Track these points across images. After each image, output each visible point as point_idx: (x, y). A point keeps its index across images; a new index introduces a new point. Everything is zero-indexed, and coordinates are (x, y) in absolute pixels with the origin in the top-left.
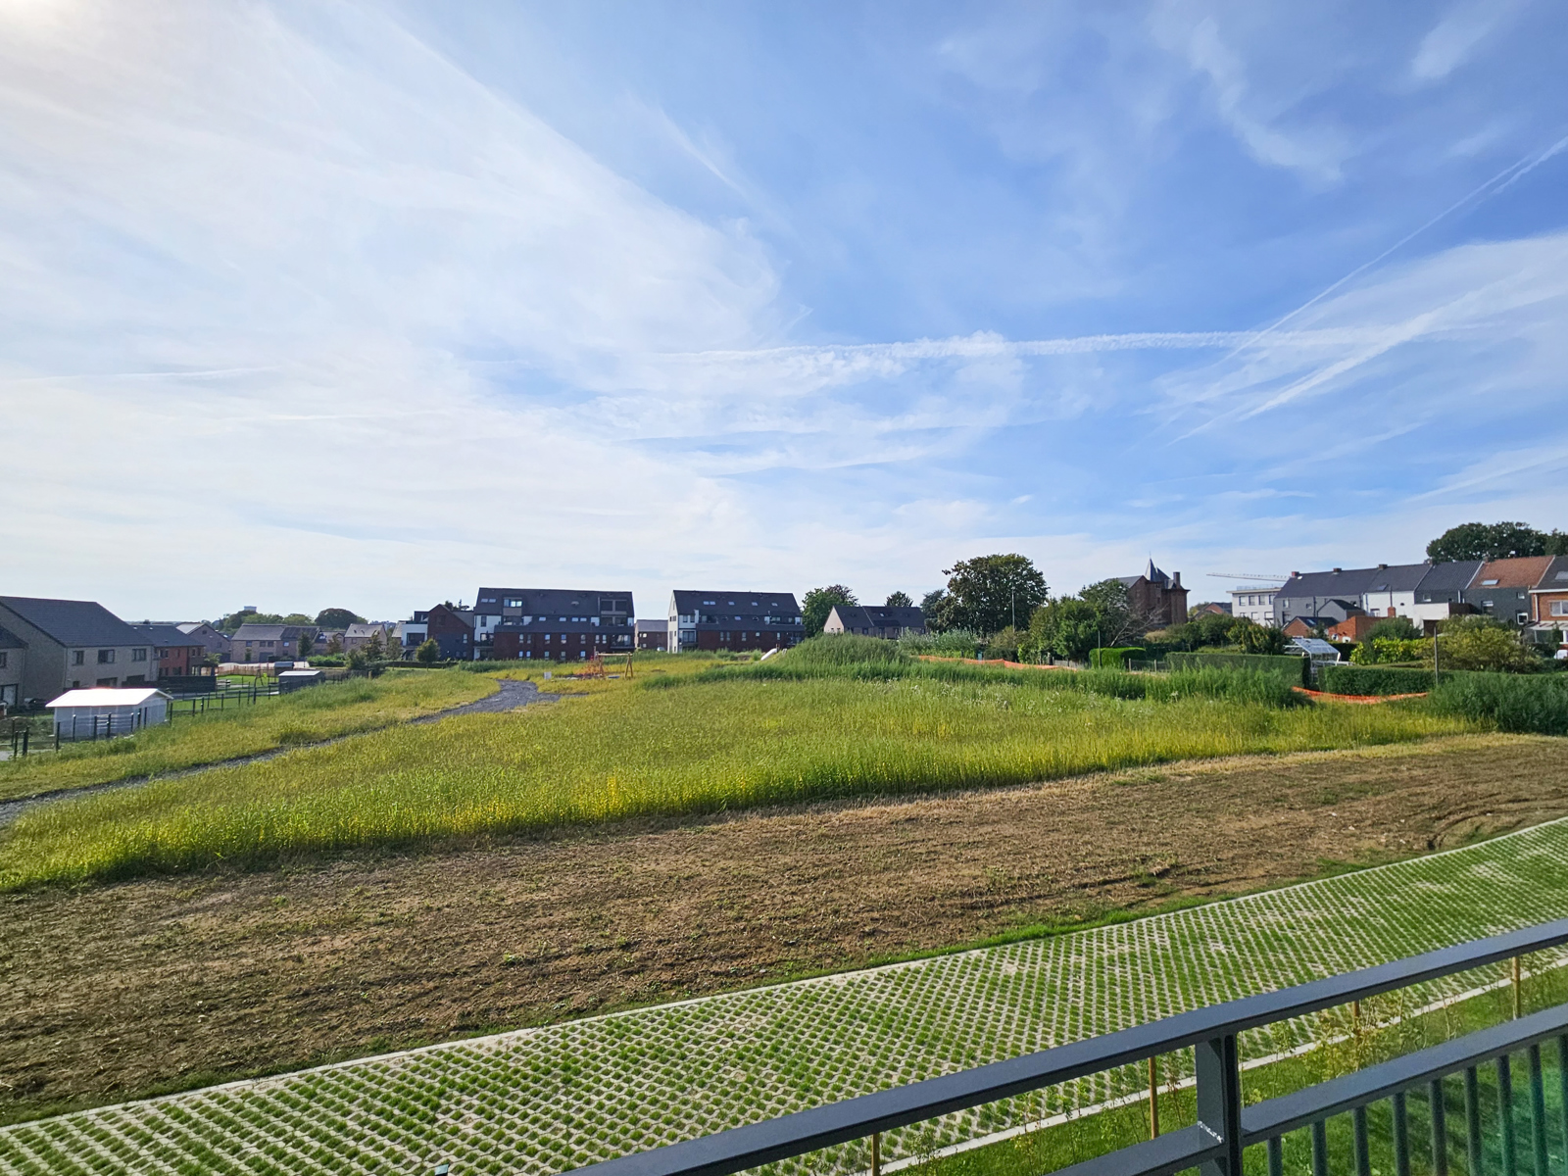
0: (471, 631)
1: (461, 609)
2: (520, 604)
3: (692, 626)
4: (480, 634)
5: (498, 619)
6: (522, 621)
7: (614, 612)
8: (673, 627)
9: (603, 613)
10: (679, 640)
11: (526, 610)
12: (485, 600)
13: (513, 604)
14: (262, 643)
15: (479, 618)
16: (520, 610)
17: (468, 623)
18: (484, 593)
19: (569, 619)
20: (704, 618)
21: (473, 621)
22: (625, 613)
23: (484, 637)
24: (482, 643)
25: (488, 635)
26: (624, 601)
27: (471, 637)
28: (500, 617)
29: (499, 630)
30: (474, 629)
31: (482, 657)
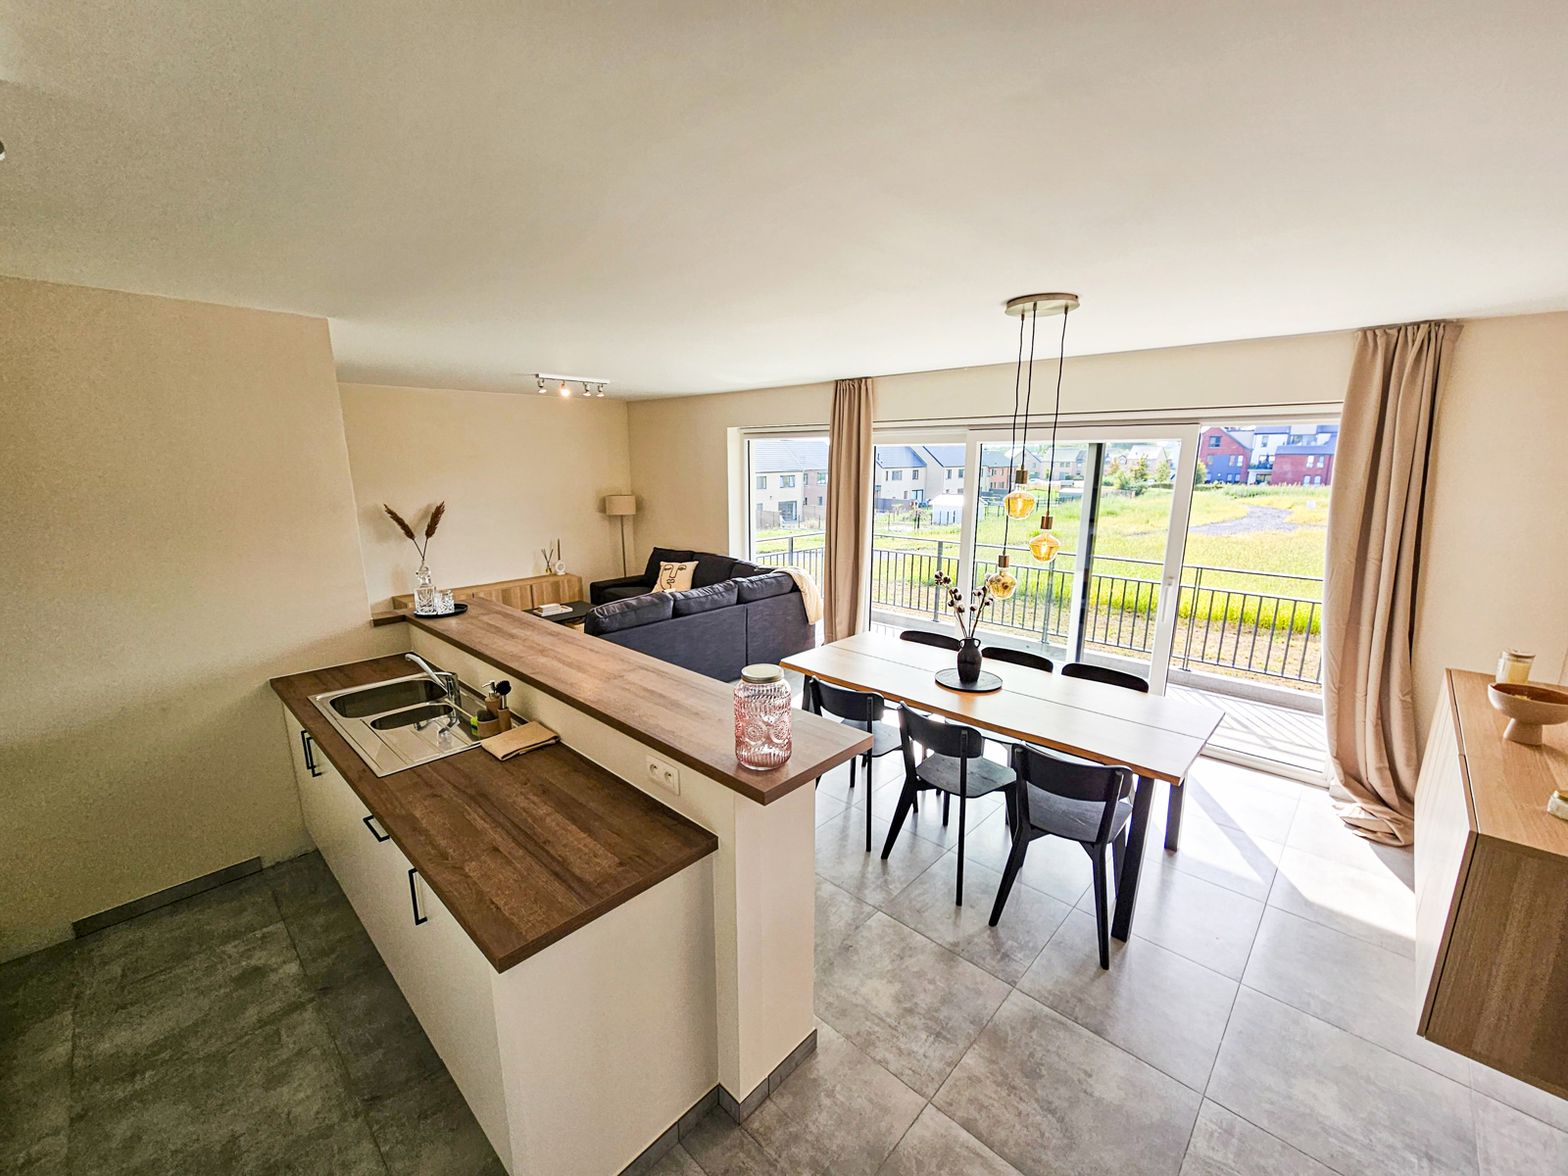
0: (1248, 453)
4: (1258, 455)
5: (1283, 438)
14: (1062, 464)
17: (1245, 443)
21: (1252, 441)
23: (1263, 459)
24: (1261, 465)
25: (1268, 456)
27: (1247, 459)
28: (1286, 436)
29: (1282, 452)
30: (1251, 450)
31: (1258, 482)
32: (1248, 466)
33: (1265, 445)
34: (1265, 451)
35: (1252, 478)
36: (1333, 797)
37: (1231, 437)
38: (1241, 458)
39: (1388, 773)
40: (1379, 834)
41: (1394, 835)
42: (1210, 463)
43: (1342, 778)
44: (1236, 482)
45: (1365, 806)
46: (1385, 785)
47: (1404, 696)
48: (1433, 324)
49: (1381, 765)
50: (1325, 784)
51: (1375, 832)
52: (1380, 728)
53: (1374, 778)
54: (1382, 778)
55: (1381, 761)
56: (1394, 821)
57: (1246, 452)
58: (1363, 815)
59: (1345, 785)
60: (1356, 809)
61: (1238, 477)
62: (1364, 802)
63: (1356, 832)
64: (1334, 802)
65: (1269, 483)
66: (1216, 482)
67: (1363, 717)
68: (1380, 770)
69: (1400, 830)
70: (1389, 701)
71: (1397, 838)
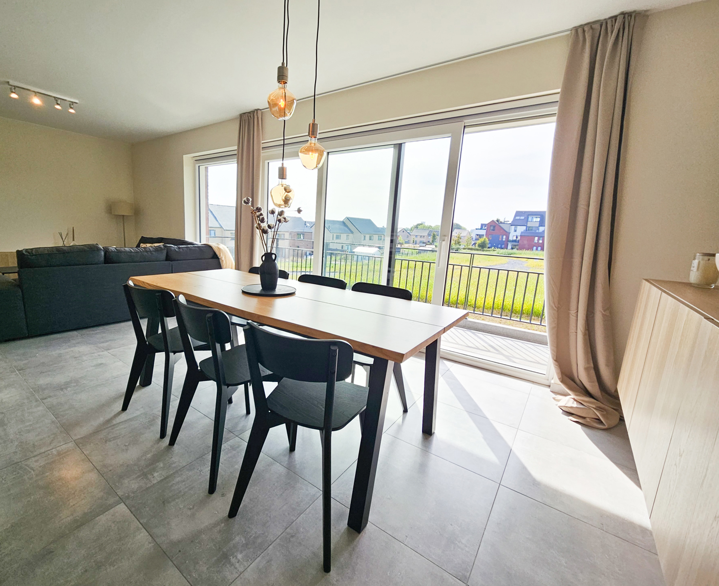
1: (504, 223)
2: (538, 219)
4: (513, 236)
11: (542, 223)
12: (518, 218)
13: (535, 220)
14: (421, 237)
15: (513, 227)
16: (538, 224)
17: (507, 230)
18: (518, 213)
21: (510, 229)
23: (515, 238)
24: (513, 241)
27: (508, 237)
28: (525, 227)
29: (523, 234)
30: (509, 233)
31: (512, 249)
32: (508, 240)
33: (515, 231)
34: (515, 234)
35: (510, 247)
36: (552, 392)
37: (500, 226)
38: (504, 237)
39: (593, 372)
40: (588, 420)
41: (599, 419)
42: (490, 239)
43: (560, 376)
44: (502, 248)
45: (576, 398)
46: (591, 381)
47: (605, 311)
48: (627, 16)
49: (588, 365)
50: (547, 383)
51: (584, 418)
52: (587, 337)
53: (583, 375)
54: (589, 375)
55: (588, 363)
56: (599, 409)
57: (507, 234)
58: (575, 405)
59: (562, 382)
60: (570, 400)
61: (503, 245)
62: (576, 395)
63: (571, 418)
64: (554, 396)
65: (517, 249)
66: (493, 248)
67: (575, 328)
68: (587, 369)
69: (603, 415)
70: (593, 317)
71: (601, 422)
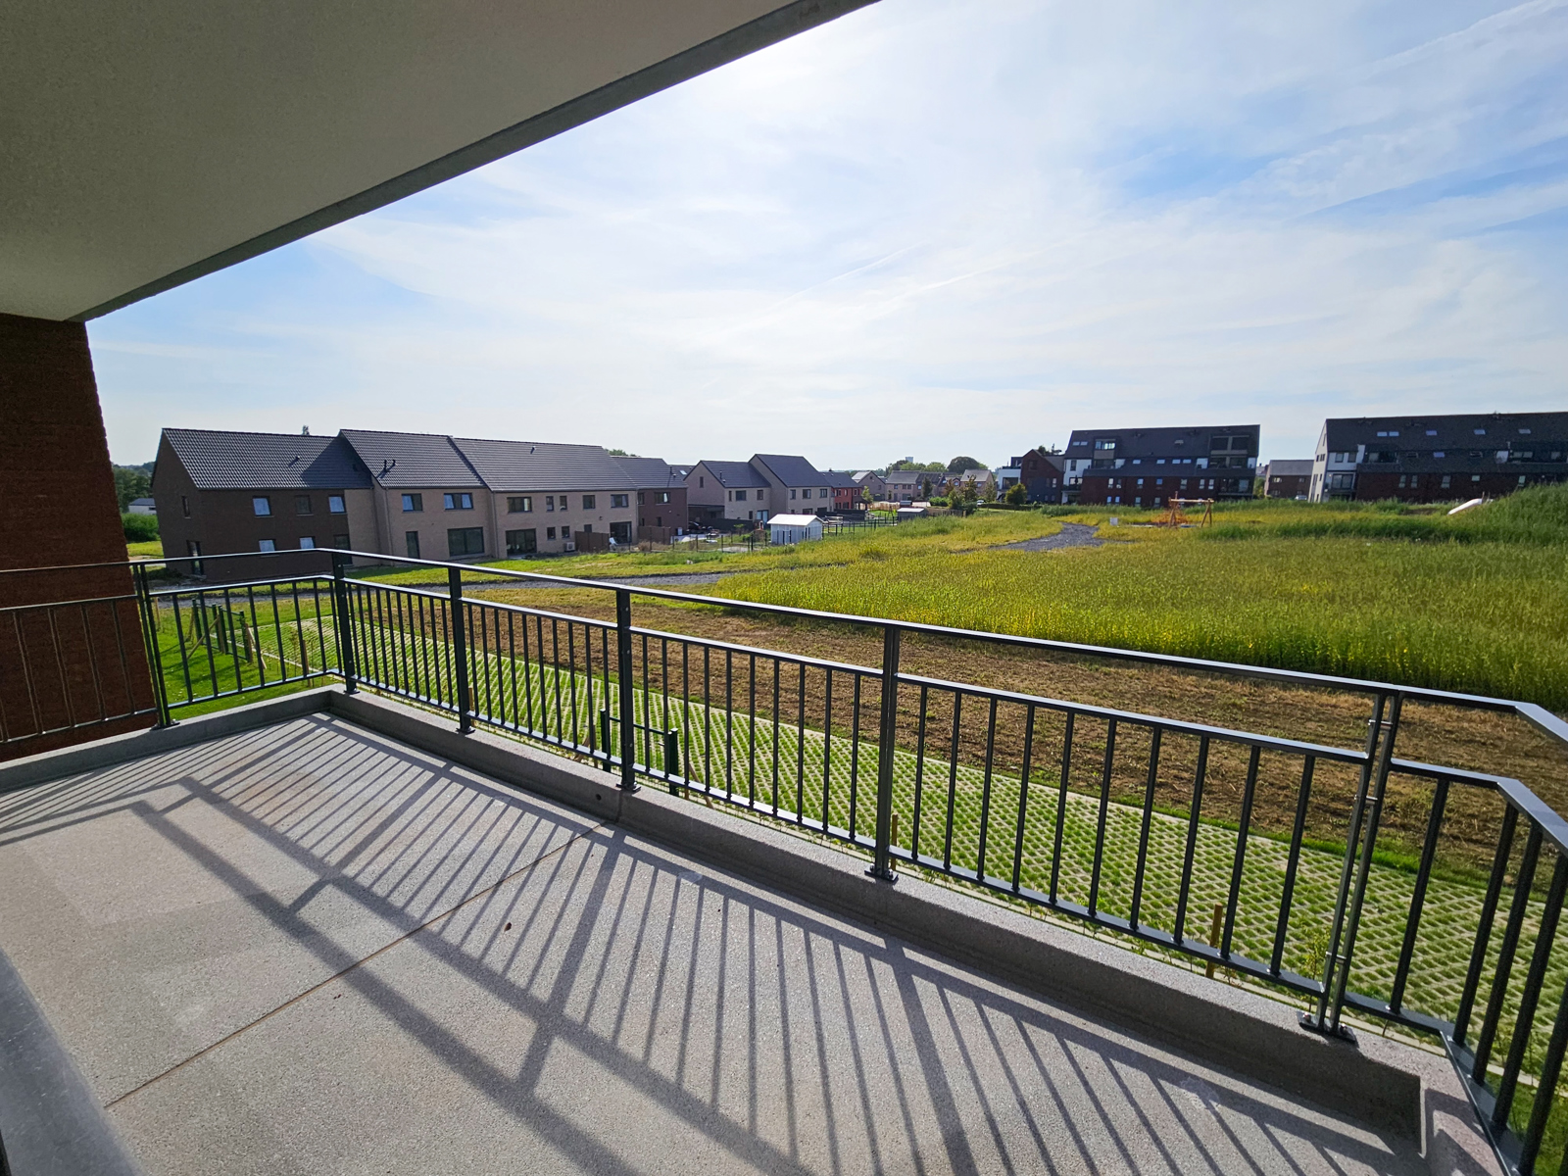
0: (1060, 475)
1: (1053, 453)
2: (1113, 446)
3: (1351, 466)
4: (1069, 478)
5: (1088, 462)
6: (1114, 464)
7: (1229, 451)
8: (1319, 469)
9: (1213, 452)
10: (1325, 486)
11: (1118, 453)
12: (1076, 444)
13: (1106, 446)
14: (904, 486)
15: (1069, 462)
16: (1112, 453)
17: (1058, 467)
18: (1077, 436)
19: (1169, 460)
20: (1374, 456)
21: (1063, 465)
22: (1244, 452)
23: (1073, 482)
24: (1071, 487)
25: (1076, 479)
26: (1246, 438)
27: (1061, 481)
28: (1091, 460)
29: (1087, 474)
30: (1063, 473)
31: (1070, 502)
32: (1061, 486)
35: (1065, 499)
37: (1046, 461)
38: (1055, 480)
42: (1030, 485)
44: (1051, 502)
61: (1053, 496)
65: (1079, 503)
66: (1035, 502)
